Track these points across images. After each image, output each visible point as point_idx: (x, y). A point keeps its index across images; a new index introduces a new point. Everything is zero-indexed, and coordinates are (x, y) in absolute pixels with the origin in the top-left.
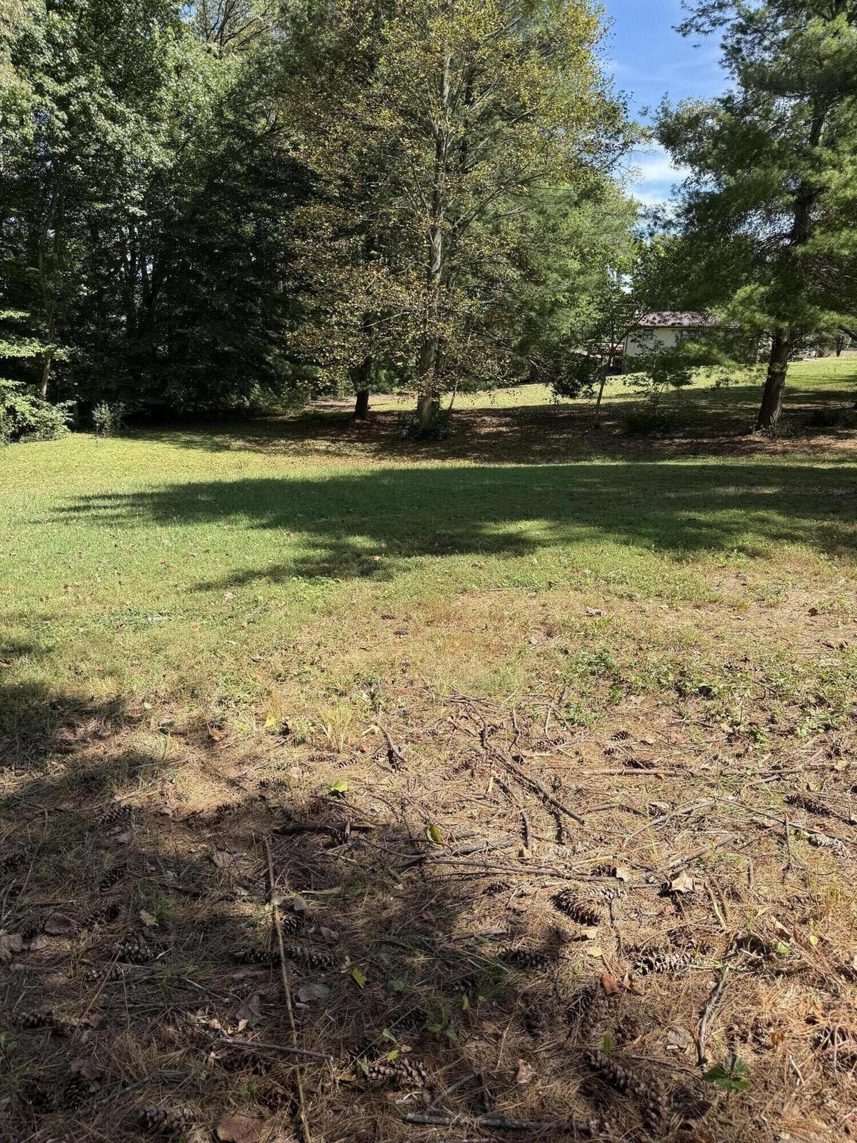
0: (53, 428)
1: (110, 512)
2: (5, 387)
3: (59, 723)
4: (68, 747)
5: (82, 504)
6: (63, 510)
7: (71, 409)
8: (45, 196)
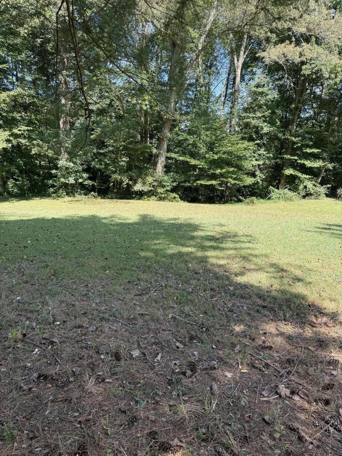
0: (319, 195)
1: (339, 232)
2: (305, 178)
3: (312, 313)
4: (314, 325)
5: (328, 227)
6: (320, 228)
7: (328, 188)
8: (338, 104)
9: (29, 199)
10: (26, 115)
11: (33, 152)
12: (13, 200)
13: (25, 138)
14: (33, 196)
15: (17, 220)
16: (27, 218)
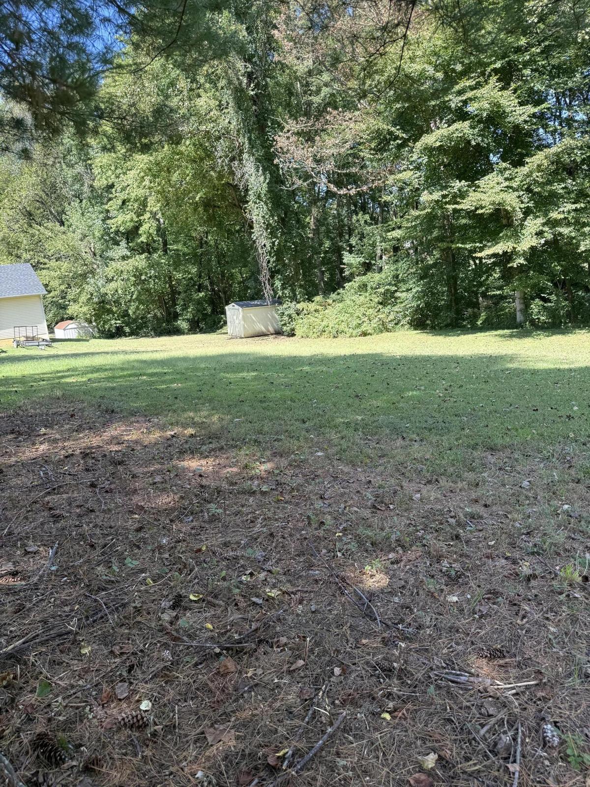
9: (568, 333)
10: (574, 183)
11: (582, 248)
12: (539, 335)
13: (568, 224)
14: (574, 328)
15: (550, 370)
16: (567, 367)
